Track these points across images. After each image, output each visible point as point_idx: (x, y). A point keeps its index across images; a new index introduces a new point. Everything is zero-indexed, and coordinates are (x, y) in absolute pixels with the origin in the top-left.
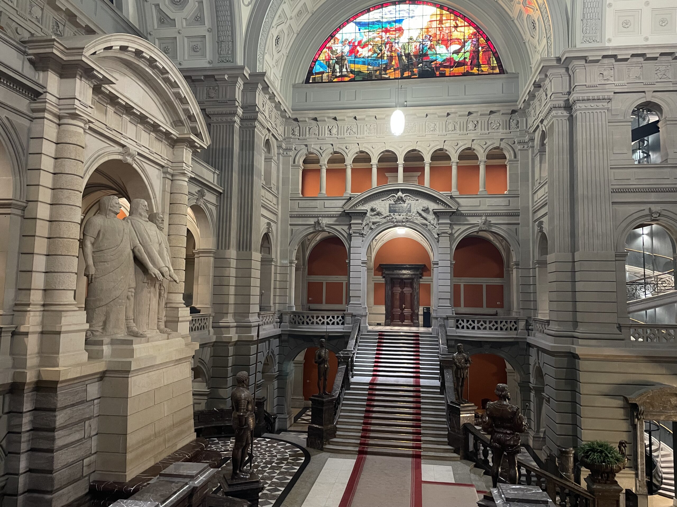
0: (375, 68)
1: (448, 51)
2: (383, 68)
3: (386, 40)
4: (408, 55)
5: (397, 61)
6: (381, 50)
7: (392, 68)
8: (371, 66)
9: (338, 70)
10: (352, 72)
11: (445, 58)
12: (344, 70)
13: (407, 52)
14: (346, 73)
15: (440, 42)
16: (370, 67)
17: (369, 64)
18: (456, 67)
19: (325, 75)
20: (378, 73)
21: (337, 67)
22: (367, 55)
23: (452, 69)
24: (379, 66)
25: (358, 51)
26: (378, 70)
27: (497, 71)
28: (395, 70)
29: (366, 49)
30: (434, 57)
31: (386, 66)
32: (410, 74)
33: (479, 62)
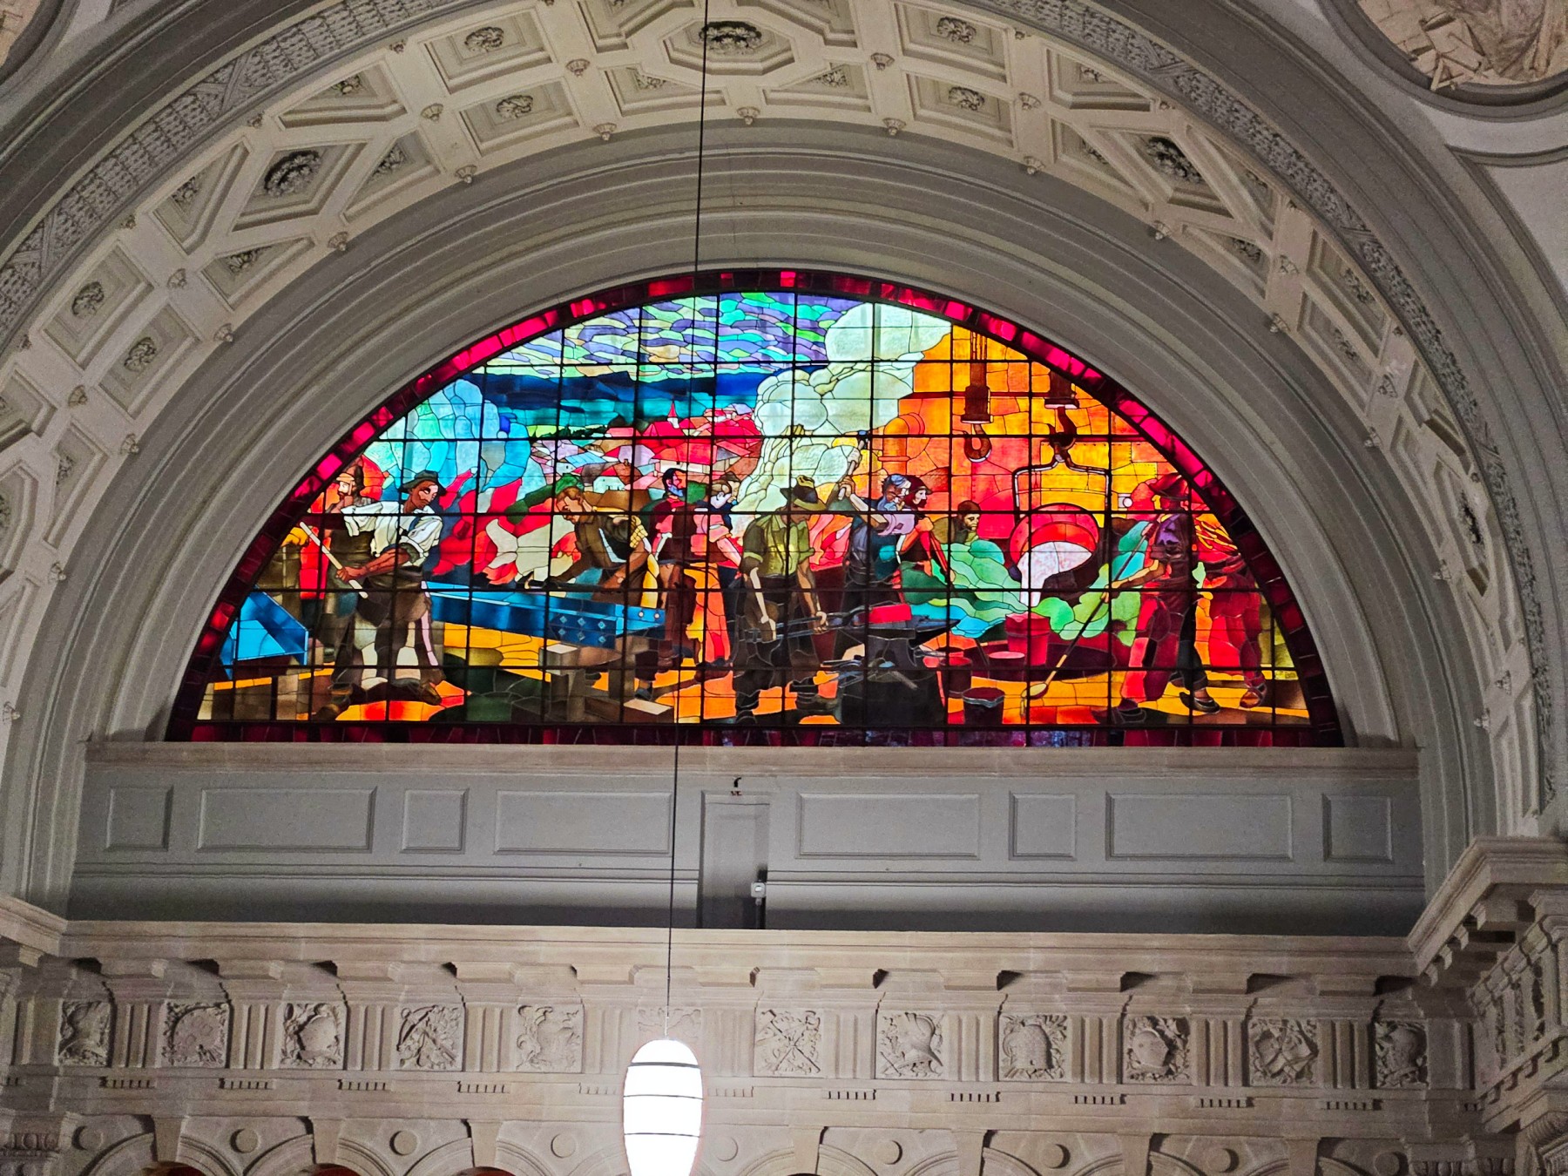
0: (588, 654)
1: (1017, 577)
2: (632, 659)
3: (657, 494)
4: (782, 589)
5: (718, 622)
6: (624, 550)
7: (688, 662)
8: (564, 640)
9: (370, 656)
10: (453, 669)
11: (997, 615)
12: (407, 656)
13: (776, 568)
14: (416, 675)
15: (972, 520)
16: (555, 647)
17: (550, 632)
18: (1062, 675)
19: (293, 681)
20: (603, 684)
21: (365, 634)
22: (541, 575)
23: (1037, 688)
24: (610, 644)
25: (492, 550)
26: (604, 668)
27: (1299, 710)
28: (704, 673)
29: (538, 538)
30: (933, 610)
31: (653, 644)
32: (791, 705)
33: (1194, 655)
